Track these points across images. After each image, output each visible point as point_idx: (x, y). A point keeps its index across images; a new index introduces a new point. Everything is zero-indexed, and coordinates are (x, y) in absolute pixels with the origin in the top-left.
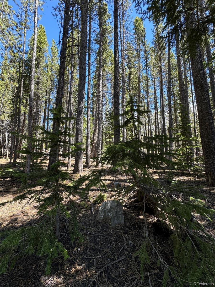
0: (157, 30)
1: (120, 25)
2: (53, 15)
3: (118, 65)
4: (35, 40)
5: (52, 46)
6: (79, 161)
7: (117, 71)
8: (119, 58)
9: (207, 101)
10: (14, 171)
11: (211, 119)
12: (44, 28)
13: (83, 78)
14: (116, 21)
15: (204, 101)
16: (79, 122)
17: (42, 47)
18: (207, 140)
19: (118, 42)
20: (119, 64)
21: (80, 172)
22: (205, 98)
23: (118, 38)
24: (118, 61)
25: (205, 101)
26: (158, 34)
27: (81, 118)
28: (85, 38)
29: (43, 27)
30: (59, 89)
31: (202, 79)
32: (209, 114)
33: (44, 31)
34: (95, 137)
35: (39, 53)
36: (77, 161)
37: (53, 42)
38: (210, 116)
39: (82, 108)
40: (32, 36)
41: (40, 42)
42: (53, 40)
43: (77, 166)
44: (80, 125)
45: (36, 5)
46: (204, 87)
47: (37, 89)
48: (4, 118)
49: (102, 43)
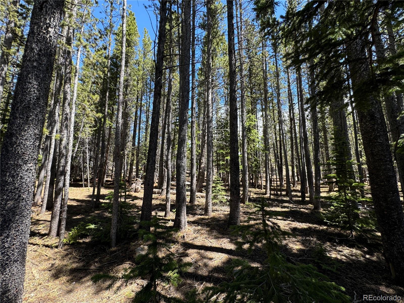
0: (291, 4)
1: (236, 4)
2: (146, 7)
3: (235, 71)
4: (123, 54)
5: (144, 36)
6: (181, 212)
7: (234, 80)
8: (235, 61)
9: (381, 140)
10: (96, 228)
11: (390, 170)
12: (134, 15)
13: (186, 93)
14: (230, 8)
15: (376, 140)
16: (181, 155)
17: (132, 40)
18: (384, 204)
19: (234, 38)
20: (235, 69)
21: (184, 228)
22: (378, 134)
23: (233, 31)
24: (235, 65)
25: (379, 141)
26: (292, 9)
27: (183, 151)
28: (188, 38)
29: (132, 13)
30: (154, 115)
31: (372, 103)
32: (387, 161)
33: (134, 19)
34: (203, 160)
35: (128, 48)
36: (179, 211)
37: (145, 31)
38: (389, 165)
39: (184, 136)
40: (119, 27)
41: (129, 34)
42: (145, 29)
43: (179, 220)
44: (182, 160)
45: (125, 8)
46: (376, 117)
47: (125, 94)
48: (84, 136)
49: (211, 37)
